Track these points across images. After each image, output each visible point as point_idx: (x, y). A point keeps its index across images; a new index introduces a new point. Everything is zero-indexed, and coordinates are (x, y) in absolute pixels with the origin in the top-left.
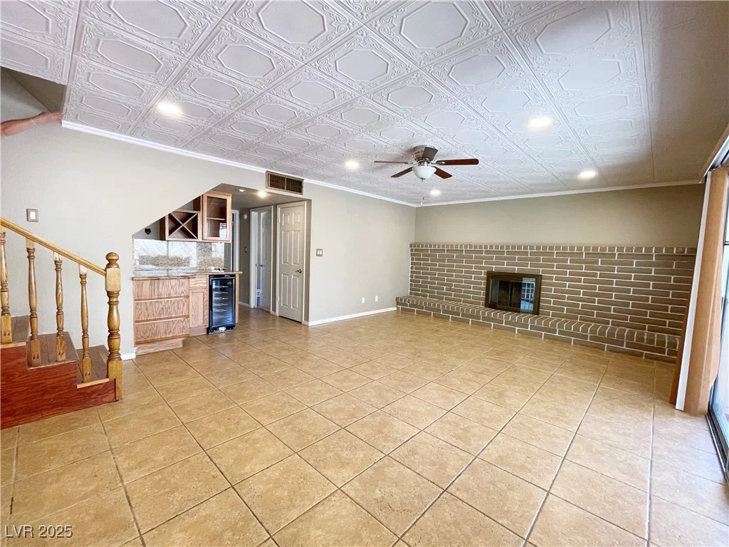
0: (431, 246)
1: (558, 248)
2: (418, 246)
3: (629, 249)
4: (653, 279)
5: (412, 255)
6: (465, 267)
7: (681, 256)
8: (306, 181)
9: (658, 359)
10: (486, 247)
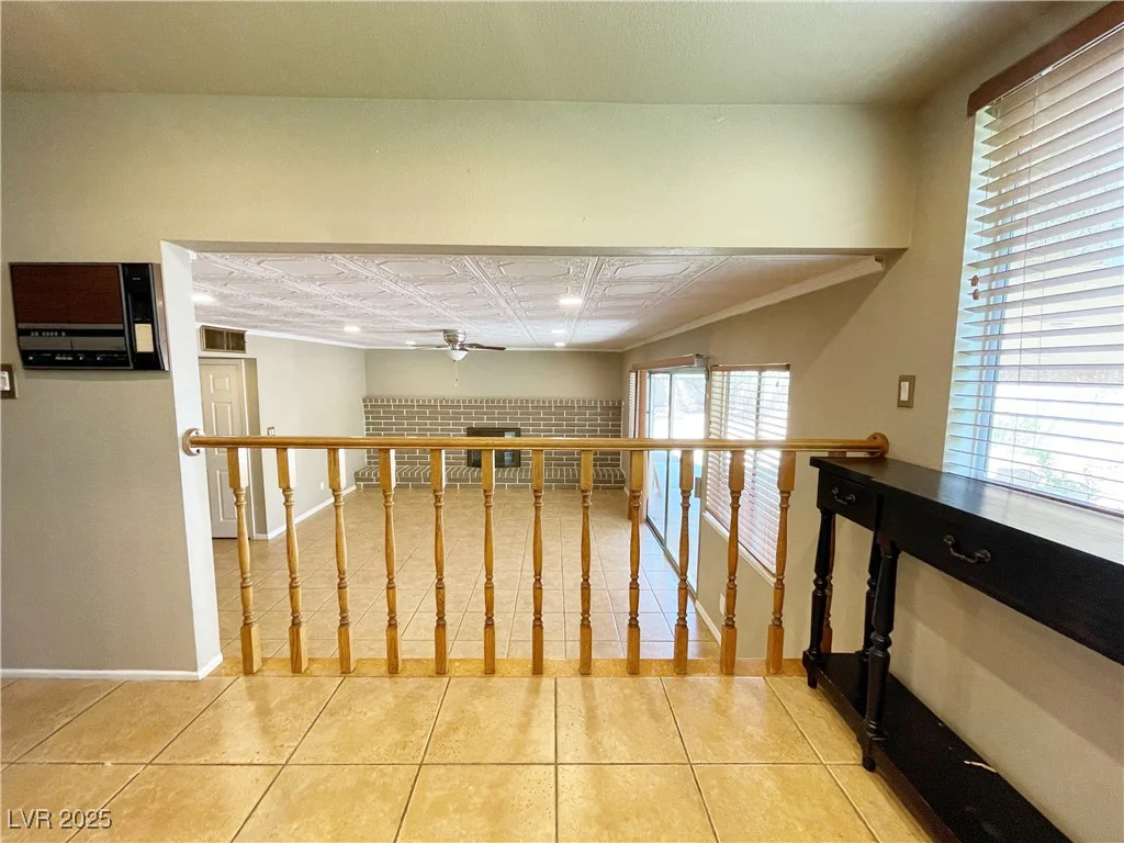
0: (394, 401)
1: (533, 402)
2: (376, 401)
3: (584, 401)
4: (599, 425)
5: (366, 412)
6: (441, 424)
7: (613, 407)
8: (249, 333)
9: (608, 488)
10: (464, 402)
